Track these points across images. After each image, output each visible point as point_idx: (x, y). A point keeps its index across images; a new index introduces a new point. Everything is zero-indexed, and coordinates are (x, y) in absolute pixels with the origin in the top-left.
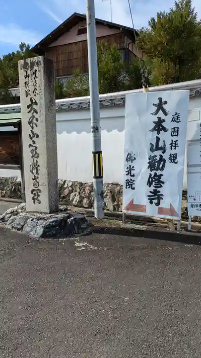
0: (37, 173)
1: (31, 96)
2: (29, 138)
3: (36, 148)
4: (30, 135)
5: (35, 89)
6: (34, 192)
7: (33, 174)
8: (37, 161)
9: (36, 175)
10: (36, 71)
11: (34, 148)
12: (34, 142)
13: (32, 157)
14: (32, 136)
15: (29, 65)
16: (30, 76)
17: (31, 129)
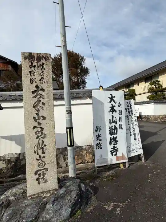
0: (44, 153)
1: (37, 84)
2: (34, 120)
3: (42, 129)
4: (34, 118)
5: (42, 78)
6: (39, 173)
7: (38, 154)
8: (43, 141)
9: (42, 155)
10: (43, 64)
11: (39, 130)
12: (39, 124)
13: (37, 138)
14: (37, 118)
15: (36, 58)
16: (36, 66)
17: (37, 112)
